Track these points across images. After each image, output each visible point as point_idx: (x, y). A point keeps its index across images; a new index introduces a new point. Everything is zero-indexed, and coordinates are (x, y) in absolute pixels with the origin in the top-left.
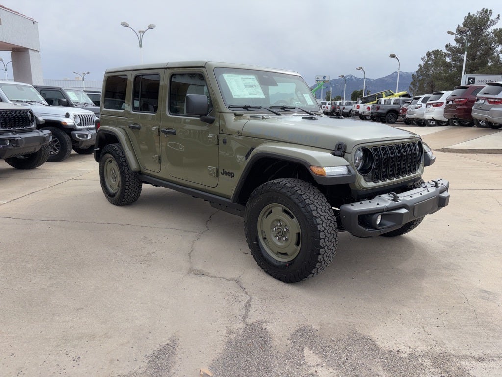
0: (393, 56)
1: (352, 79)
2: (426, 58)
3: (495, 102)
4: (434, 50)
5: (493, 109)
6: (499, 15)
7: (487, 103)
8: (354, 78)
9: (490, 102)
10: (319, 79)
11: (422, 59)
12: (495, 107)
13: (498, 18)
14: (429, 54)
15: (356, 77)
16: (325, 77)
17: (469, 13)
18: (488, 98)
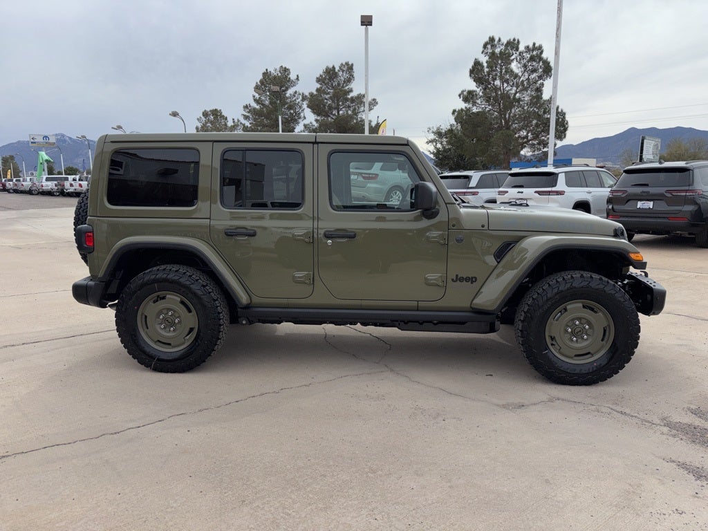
0: (175, 114)
1: (65, 141)
2: (203, 119)
3: (369, 178)
4: (211, 109)
5: (369, 185)
6: (298, 76)
7: (361, 179)
8: (67, 139)
9: (364, 177)
10: (36, 141)
11: (198, 119)
12: (370, 183)
13: (298, 79)
14: (205, 114)
15: (70, 138)
16: (46, 137)
17: (267, 70)
18: (361, 174)
